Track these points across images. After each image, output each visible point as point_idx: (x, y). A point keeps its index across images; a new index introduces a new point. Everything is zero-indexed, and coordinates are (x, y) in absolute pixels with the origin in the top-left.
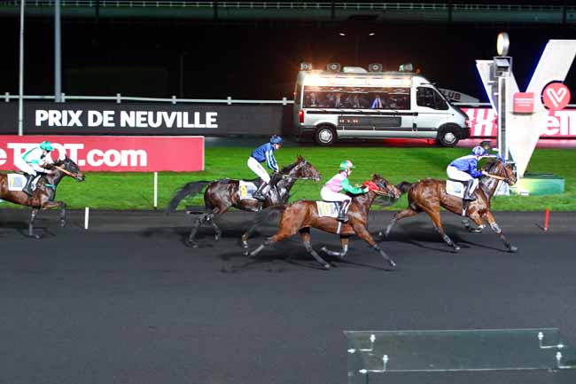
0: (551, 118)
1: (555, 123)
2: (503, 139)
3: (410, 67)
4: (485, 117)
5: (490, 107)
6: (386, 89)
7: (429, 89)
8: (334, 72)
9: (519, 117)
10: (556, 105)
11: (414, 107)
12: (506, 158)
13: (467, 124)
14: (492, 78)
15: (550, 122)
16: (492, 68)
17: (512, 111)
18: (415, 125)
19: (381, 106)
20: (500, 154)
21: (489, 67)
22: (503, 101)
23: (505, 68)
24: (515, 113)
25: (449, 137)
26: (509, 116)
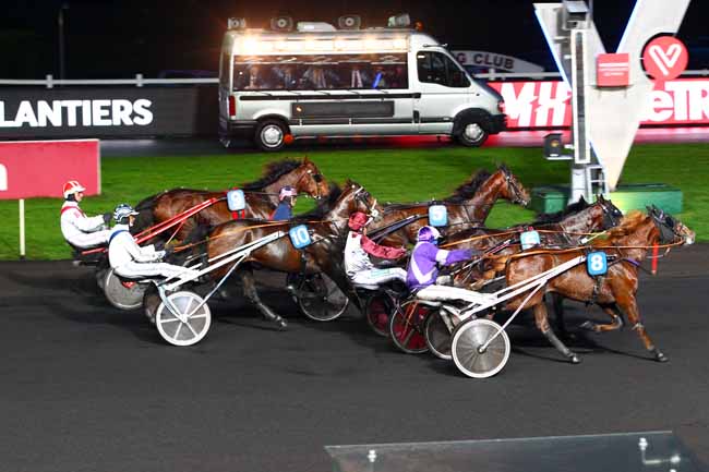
0: (659, 94)
1: (666, 101)
2: (582, 130)
3: (406, 19)
4: (553, 96)
5: (560, 79)
6: (368, 56)
7: (437, 54)
8: (283, 31)
9: (605, 94)
10: (666, 73)
11: (414, 84)
12: (588, 160)
13: (501, 109)
14: (560, 32)
15: (657, 100)
16: (560, 16)
17: (594, 83)
18: (416, 114)
19: (360, 85)
20: (577, 154)
21: (555, 14)
22: (580, 68)
23: (582, 16)
24: (599, 88)
25: (473, 130)
26: (589, 92)
